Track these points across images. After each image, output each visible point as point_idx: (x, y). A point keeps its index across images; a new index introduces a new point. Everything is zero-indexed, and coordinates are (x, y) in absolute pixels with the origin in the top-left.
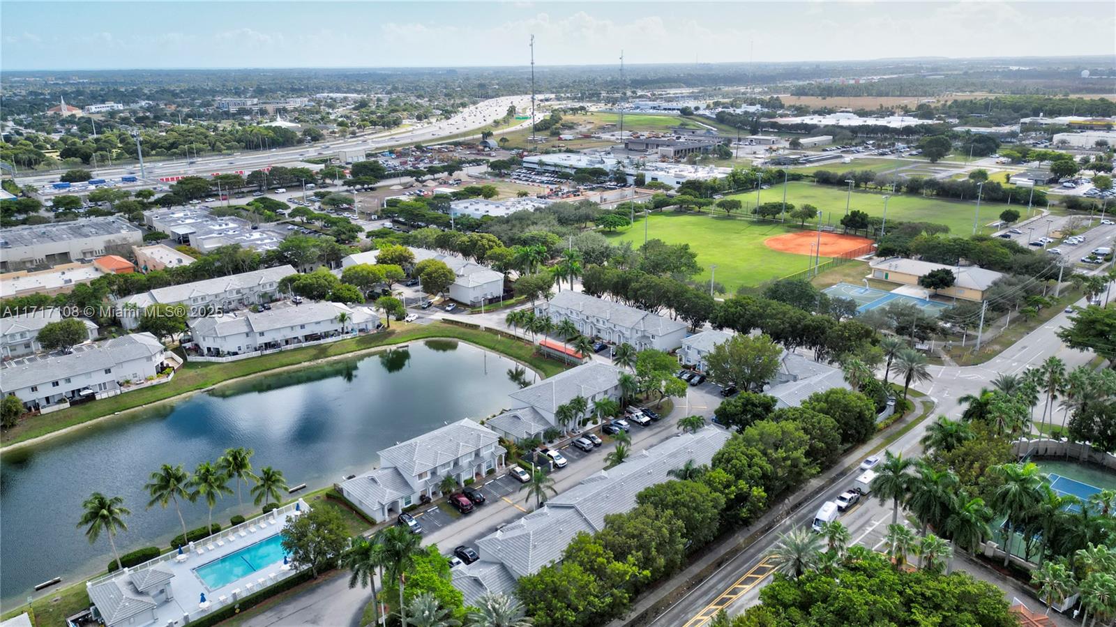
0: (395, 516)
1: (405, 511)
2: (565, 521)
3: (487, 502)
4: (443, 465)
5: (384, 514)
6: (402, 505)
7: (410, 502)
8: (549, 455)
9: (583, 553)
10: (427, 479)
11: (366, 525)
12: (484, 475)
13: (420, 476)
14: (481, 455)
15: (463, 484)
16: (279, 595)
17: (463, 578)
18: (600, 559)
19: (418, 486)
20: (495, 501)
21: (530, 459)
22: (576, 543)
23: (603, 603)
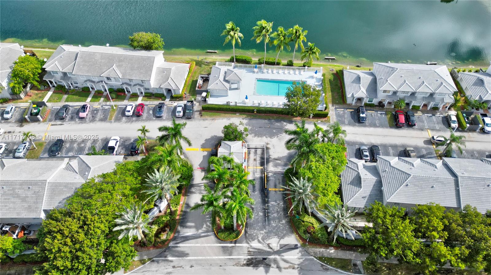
0: (359, 104)
1: (366, 105)
2: (442, 183)
3: (416, 127)
4: (404, 92)
5: (353, 100)
6: (366, 101)
7: (372, 101)
8: (483, 120)
9: (427, 219)
10: (388, 94)
11: (341, 101)
12: (429, 108)
13: (385, 91)
14: (434, 96)
15: (411, 107)
16: (277, 115)
17: (356, 171)
18: (435, 233)
19: (381, 96)
20: (422, 129)
21: (469, 114)
22: (430, 208)
23: (414, 259)
